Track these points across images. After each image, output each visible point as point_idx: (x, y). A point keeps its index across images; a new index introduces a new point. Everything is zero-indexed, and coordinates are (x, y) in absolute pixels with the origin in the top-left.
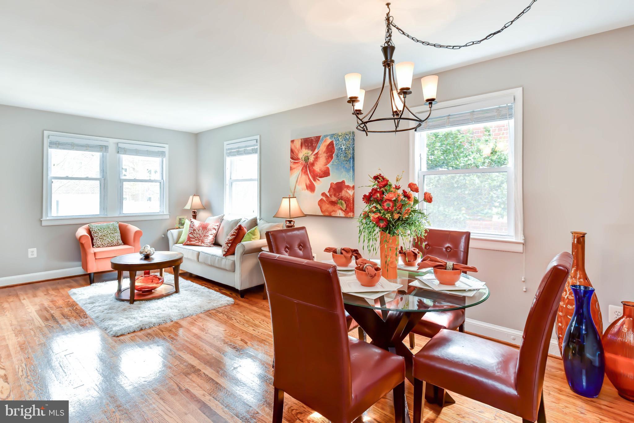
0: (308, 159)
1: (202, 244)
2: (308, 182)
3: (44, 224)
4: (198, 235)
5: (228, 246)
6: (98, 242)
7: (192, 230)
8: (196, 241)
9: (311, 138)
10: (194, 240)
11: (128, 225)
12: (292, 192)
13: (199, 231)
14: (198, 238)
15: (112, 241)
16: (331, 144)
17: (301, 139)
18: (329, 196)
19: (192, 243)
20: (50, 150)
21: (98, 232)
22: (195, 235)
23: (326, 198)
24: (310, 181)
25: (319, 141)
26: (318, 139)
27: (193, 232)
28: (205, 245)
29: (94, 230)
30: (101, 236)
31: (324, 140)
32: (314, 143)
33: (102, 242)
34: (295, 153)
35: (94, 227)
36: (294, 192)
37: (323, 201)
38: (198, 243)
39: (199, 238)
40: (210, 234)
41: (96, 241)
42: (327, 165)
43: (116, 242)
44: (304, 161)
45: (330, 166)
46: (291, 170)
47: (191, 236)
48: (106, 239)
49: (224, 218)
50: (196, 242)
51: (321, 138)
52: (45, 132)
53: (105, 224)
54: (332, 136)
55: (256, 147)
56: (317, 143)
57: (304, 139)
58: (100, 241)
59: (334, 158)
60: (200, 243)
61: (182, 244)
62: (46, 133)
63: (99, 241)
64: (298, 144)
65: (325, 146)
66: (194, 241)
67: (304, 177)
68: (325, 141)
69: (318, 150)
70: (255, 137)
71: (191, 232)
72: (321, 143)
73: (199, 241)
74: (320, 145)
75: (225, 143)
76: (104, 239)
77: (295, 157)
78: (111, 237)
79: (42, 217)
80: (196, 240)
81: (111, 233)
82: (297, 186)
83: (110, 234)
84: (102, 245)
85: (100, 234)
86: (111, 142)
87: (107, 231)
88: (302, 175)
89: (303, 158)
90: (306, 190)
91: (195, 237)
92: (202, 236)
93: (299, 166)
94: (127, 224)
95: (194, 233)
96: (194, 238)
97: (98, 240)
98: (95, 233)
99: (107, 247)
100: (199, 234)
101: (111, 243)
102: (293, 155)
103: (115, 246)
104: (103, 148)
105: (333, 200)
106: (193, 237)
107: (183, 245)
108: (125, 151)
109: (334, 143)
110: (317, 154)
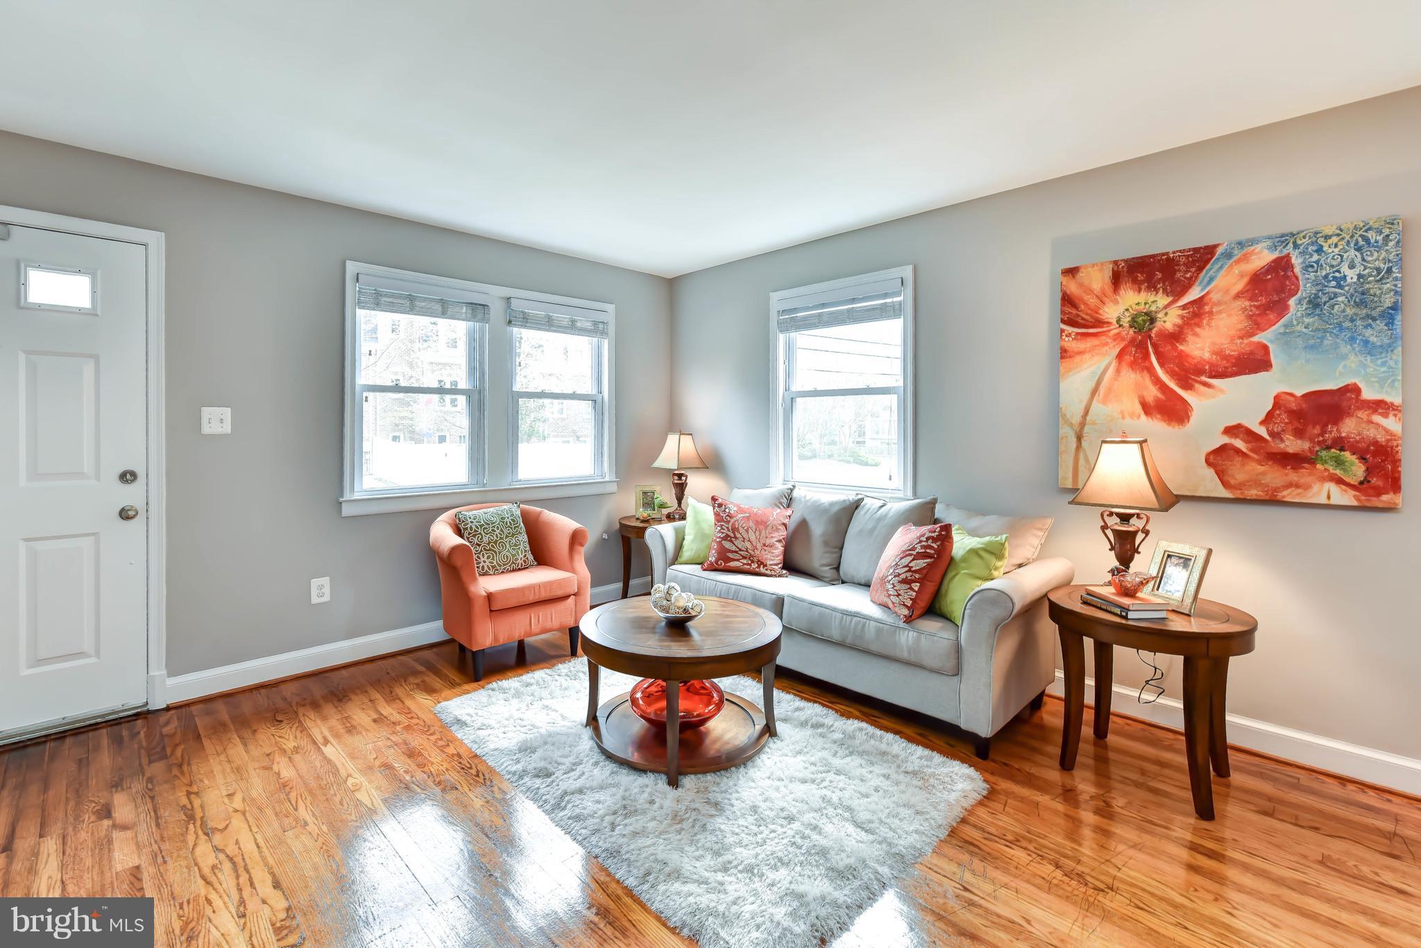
0: (1152, 320)
1: (761, 568)
2: (1152, 393)
3: (347, 511)
4: (748, 545)
5: (911, 589)
6: (482, 559)
7: (728, 528)
8: (745, 561)
9: (1167, 254)
10: (737, 556)
11: (541, 513)
12: (1071, 425)
13: (747, 531)
14: (747, 551)
15: (513, 556)
16: (1282, 265)
17: (1116, 263)
18: (1267, 437)
19: (733, 564)
20: (360, 313)
21: (480, 534)
22: (739, 543)
23: (1246, 442)
24: (1163, 387)
25: (1208, 261)
26: (1202, 257)
27: (732, 535)
28: (768, 572)
29: (471, 528)
30: (488, 544)
31: (1235, 258)
32: (1183, 268)
33: (493, 559)
34: (1082, 307)
35: (469, 520)
36: (1083, 424)
37: (1232, 452)
38: (750, 565)
39: (752, 553)
40: (777, 541)
41: (478, 557)
42: (1253, 335)
43: (523, 559)
44: (1131, 327)
45: (1272, 342)
46: (1062, 357)
47: (727, 545)
48: (500, 553)
49: (796, 494)
50: (744, 564)
51: (1220, 250)
52: (348, 262)
53: (491, 509)
54: (1283, 239)
55: (896, 299)
56: (1200, 269)
57: (1126, 261)
58: (488, 557)
59: (1291, 310)
60: (754, 566)
61: (699, 566)
62: (352, 267)
63: (486, 556)
64: (1098, 279)
65: (1242, 275)
66: (738, 560)
67: (1130, 377)
68: (1245, 258)
69: (1202, 290)
70: (896, 272)
71: (727, 536)
72: (1217, 267)
73: (753, 562)
74: (1211, 273)
75: (775, 296)
76: (495, 552)
77: (1083, 319)
78: (510, 546)
79: (342, 495)
80: (744, 558)
81: (509, 533)
82: (1096, 407)
83: (507, 537)
84: (493, 567)
85: (486, 539)
86: (493, 294)
87: (501, 530)
88: (1118, 371)
89: (1126, 321)
90: (1143, 417)
91: (740, 550)
92: (759, 546)
93: (1106, 344)
94: (539, 509)
95: (736, 538)
96: (736, 552)
97: (483, 555)
98: (474, 536)
99: (503, 572)
100: (749, 541)
101: (513, 563)
102: (1074, 312)
103: (519, 569)
104: (478, 310)
105: (1291, 450)
106: (734, 548)
107: (705, 570)
108: (526, 321)
109: (1297, 261)
110: (1199, 302)
